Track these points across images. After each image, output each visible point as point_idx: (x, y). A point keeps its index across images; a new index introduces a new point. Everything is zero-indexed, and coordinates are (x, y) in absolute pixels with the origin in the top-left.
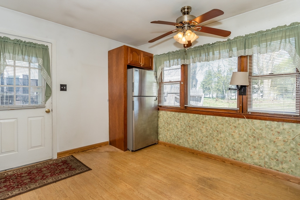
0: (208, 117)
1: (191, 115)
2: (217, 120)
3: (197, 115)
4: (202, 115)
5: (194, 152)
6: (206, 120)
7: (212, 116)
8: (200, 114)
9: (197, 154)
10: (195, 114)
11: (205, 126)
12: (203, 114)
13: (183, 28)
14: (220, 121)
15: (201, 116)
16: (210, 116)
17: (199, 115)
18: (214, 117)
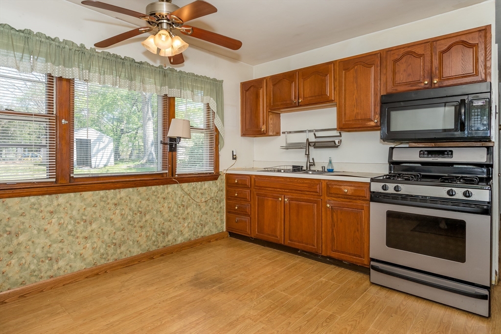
0: (123, 193)
1: (87, 195)
2: (140, 194)
3: (102, 193)
4: (112, 190)
5: (98, 271)
6: (121, 198)
7: (131, 189)
8: (109, 189)
9: (106, 272)
10: (98, 192)
11: (119, 210)
12: (115, 188)
13: (158, 26)
14: (144, 194)
15: (111, 193)
16: (127, 190)
17: (107, 191)
18: (135, 189)
